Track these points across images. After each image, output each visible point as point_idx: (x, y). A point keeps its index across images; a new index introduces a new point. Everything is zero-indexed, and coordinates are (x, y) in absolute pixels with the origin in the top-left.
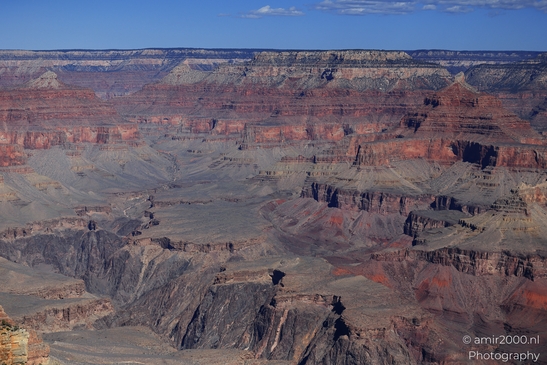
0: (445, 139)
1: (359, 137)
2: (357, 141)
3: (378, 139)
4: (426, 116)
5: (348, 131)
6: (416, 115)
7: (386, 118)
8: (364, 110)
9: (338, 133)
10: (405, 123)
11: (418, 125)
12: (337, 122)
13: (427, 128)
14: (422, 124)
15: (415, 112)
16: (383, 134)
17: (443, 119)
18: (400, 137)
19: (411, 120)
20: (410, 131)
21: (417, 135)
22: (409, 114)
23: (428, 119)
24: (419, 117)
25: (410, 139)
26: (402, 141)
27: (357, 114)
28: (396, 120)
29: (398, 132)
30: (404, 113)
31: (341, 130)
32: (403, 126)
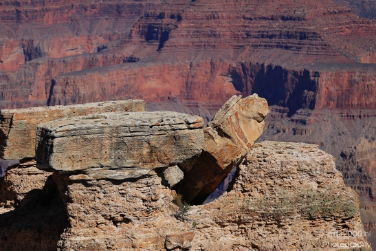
0: (217, 62)
1: (51, 64)
2: (49, 72)
3: (90, 65)
4: (180, 19)
5: (31, 53)
6: (161, 16)
7: (105, 24)
8: (61, 10)
9: (12, 57)
10: (141, 34)
11: (165, 36)
12: (10, 35)
13: (182, 41)
14: (173, 33)
15: (158, 12)
16: (99, 56)
17: (212, 23)
18: (131, 60)
19: (151, 28)
20: (151, 48)
21: (164, 54)
22: (147, 16)
23: (184, 24)
24: (166, 20)
25: (150, 65)
26: (135, 67)
27: (49, 19)
28: (123, 27)
29: (128, 51)
30: (139, 13)
31: (18, 51)
32: (136, 38)
